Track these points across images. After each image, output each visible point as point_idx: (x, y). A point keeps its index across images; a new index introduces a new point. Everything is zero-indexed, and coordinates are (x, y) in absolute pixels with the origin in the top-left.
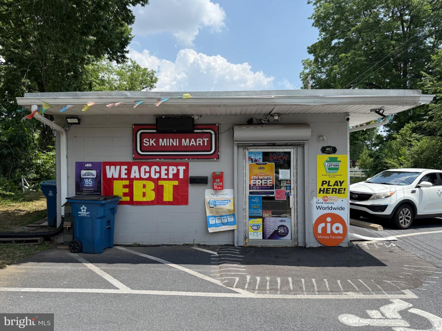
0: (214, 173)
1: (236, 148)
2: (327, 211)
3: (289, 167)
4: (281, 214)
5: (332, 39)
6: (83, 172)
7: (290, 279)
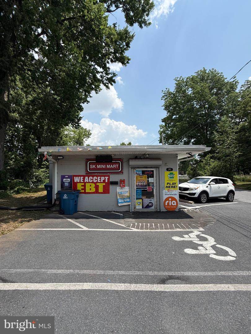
0: (121, 180)
1: (130, 169)
2: (170, 196)
3: (153, 177)
4: (150, 197)
5: (173, 116)
6: (64, 180)
7: (153, 224)
